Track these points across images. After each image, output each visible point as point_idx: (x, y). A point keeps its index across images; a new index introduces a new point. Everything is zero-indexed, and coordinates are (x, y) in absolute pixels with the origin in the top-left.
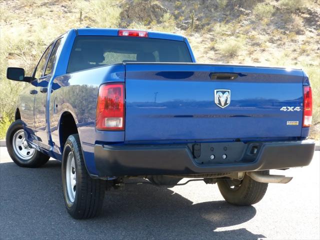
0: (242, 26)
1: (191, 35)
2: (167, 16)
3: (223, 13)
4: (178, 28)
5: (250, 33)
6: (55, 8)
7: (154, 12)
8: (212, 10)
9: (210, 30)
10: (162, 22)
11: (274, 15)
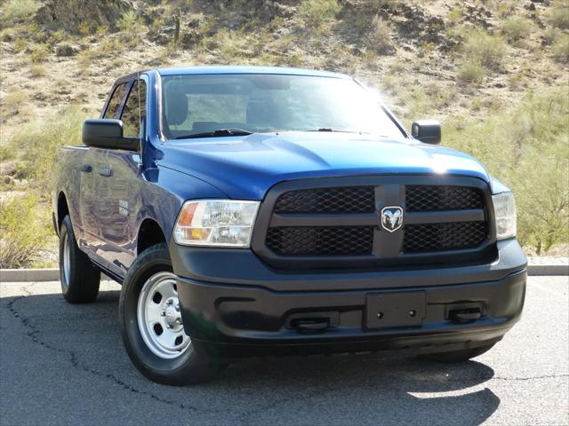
0: (276, 38)
1: (174, 56)
2: (130, 16)
3: (241, 12)
4: (152, 41)
5: (290, 51)
7: (104, 9)
8: (222, 6)
9: (212, 46)
10: (118, 30)
11: (339, 16)
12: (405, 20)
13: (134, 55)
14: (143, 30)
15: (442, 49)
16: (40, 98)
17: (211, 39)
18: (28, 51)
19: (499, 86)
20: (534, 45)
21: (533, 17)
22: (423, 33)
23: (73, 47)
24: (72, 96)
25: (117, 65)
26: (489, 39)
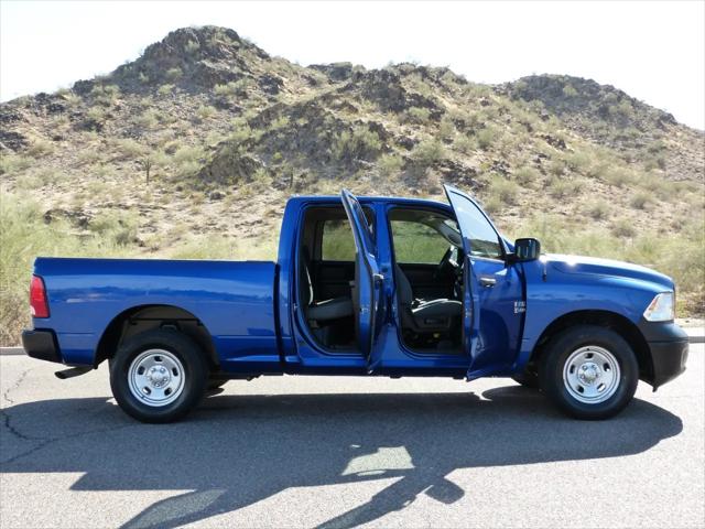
0: (360, 184)
2: (260, 171)
3: (336, 167)
4: (274, 188)
6: (126, 165)
7: (244, 168)
8: (323, 163)
10: (253, 181)
11: (403, 168)
12: (449, 170)
13: (263, 197)
14: (270, 180)
15: (474, 190)
16: (196, 228)
17: (315, 186)
18: (192, 197)
19: (513, 215)
20: (538, 186)
21: (539, 167)
22: (461, 179)
23: (221, 193)
24: (217, 226)
25: (250, 205)
26: (506, 182)
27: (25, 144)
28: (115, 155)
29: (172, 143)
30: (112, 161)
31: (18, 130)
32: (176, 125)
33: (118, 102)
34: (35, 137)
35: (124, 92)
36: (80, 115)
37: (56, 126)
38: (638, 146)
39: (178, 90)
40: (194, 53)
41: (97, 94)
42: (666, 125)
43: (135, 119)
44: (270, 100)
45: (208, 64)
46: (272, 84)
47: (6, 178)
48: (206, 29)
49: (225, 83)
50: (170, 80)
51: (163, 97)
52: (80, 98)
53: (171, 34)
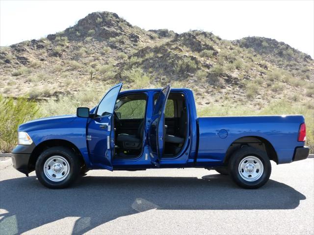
0: (189, 83)
3: (177, 75)
4: (151, 84)
8: (171, 73)
12: (227, 78)
14: (149, 81)
15: (239, 87)
20: (265, 86)
21: (263, 78)
22: (233, 82)
27: (28, 62)
28: (68, 68)
29: (93, 63)
30: (68, 70)
31: (25, 56)
32: (94, 55)
33: (67, 44)
34: (32, 59)
35: (70, 40)
36: (51, 49)
37: (41, 55)
38: (297, 69)
39: (94, 40)
40: (100, 23)
41: (58, 41)
42: (308, 60)
43: (75, 52)
44: (134, 45)
45: (107, 29)
46: (134, 38)
47: (22, 77)
48: (104, 13)
49: (114, 37)
50: (90, 35)
51: (87, 42)
52: (50, 42)
53: (89, 15)
